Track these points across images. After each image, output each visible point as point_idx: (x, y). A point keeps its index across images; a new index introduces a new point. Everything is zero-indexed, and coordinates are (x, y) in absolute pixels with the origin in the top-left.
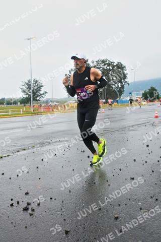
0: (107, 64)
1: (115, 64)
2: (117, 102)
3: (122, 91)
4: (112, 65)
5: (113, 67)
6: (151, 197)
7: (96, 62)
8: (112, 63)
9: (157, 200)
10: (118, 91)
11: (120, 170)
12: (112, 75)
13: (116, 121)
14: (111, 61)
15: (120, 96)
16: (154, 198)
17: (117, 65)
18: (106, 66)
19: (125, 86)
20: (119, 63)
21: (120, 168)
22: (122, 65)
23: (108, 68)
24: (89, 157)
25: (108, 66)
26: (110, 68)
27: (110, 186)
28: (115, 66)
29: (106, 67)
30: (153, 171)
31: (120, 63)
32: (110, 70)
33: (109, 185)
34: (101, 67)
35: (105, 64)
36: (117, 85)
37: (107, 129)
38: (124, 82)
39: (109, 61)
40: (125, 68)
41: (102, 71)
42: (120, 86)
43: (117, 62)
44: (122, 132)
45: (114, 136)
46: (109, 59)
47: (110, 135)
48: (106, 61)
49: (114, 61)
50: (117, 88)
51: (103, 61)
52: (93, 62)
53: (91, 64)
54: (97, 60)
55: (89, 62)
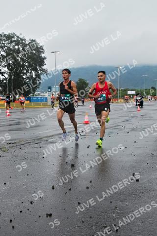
0: (14, 41)
1: (27, 43)
2: (29, 99)
4: (23, 44)
5: (24, 46)
8: (22, 40)
11: (32, 203)
12: (21, 58)
14: (21, 37)
15: (34, 90)
18: (13, 44)
20: (33, 41)
21: (30, 200)
23: (16, 47)
25: (16, 45)
26: (19, 48)
27: (15, 229)
28: (26, 45)
29: (14, 47)
30: (79, 203)
31: (35, 41)
32: (19, 51)
33: (13, 227)
34: (5, 46)
35: (11, 42)
36: (29, 74)
37: (13, 141)
38: (40, 70)
39: (18, 37)
40: (43, 49)
41: (6, 52)
42: (34, 76)
43: (30, 40)
44: (36, 145)
45: (23, 152)
46: (18, 35)
47: (17, 150)
48: (14, 37)
49: (25, 38)
50: (30, 79)
51: (9, 37)
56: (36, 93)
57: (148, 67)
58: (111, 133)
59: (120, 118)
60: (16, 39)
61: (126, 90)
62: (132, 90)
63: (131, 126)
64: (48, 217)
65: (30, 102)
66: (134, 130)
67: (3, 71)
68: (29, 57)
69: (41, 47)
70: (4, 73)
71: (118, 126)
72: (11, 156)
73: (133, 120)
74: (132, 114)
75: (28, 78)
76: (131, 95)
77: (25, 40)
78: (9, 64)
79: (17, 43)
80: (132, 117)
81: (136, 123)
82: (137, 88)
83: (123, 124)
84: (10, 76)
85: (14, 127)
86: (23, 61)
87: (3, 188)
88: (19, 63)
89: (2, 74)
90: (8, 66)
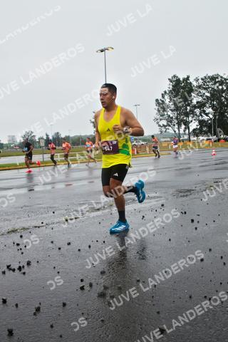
0: (218, 82)
4: (226, 83)
7: (202, 79)
8: (226, 79)
12: (225, 98)
14: (225, 77)
18: (217, 84)
23: (220, 87)
26: (223, 88)
29: (217, 87)
32: (223, 91)
33: (225, 264)
34: (209, 88)
35: (215, 83)
37: (220, 180)
39: (222, 77)
41: (211, 93)
46: (222, 75)
48: (217, 78)
51: (213, 78)
52: (197, 80)
53: (195, 84)
54: (203, 77)
55: (191, 80)
60: (219, 79)
67: (207, 112)
70: (209, 113)
72: (218, 195)
78: (214, 104)
79: (221, 83)
84: (214, 116)
85: (220, 166)
87: (212, 225)
88: (224, 103)
89: (207, 115)
90: (213, 107)
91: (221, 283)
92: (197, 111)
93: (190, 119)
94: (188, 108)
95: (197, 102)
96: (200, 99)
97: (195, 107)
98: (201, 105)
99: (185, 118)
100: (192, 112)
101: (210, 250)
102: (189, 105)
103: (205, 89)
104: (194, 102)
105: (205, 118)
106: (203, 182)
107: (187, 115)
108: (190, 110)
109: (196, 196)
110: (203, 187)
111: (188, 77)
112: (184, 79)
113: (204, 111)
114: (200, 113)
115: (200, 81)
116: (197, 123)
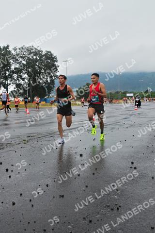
0: (33, 52)
1: (43, 54)
2: (45, 100)
3: (52, 88)
4: (40, 54)
5: (41, 56)
6: (84, 218)
7: (19, 49)
8: (39, 51)
9: (91, 221)
10: (47, 87)
11: (47, 186)
12: (38, 66)
13: (44, 124)
14: (39, 49)
15: (49, 93)
16: (88, 220)
17: (45, 55)
18: (32, 55)
19: (56, 81)
20: (48, 52)
21: (46, 184)
22: (52, 54)
23: (35, 57)
24: (7, 170)
25: (34, 55)
26: (36, 58)
27: (34, 207)
28: (43, 56)
29: (32, 57)
30: (87, 187)
31: (50, 52)
32: (36, 60)
33: (32, 206)
34: (25, 57)
35: (31, 53)
36: (45, 80)
37: (32, 135)
38: (54, 76)
39: (36, 49)
40: (56, 59)
41: (26, 61)
42: (49, 81)
43: (46, 51)
44: (51, 138)
45: (40, 144)
46: (36, 47)
47: (35, 142)
48: (32, 49)
49: (42, 50)
50: (46, 84)
51: (29, 50)
52: (15, 49)
53: (13, 52)
54: (20, 47)
55: (10, 49)
56: (51, 95)
57: (144, 73)
58: (113, 128)
59: (120, 116)
60: (34, 50)
61: (125, 93)
62: (131, 93)
63: (130, 123)
64: (61, 197)
65: (46, 102)
66: (132, 126)
67: (23, 77)
68: (45, 66)
69: (55, 57)
70: (25, 78)
71: (119, 122)
72: (30, 147)
73: (132, 118)
74: (131, 113)
75: (44, 82)
76: (130, 96)
77: (42, 51)
78: (29, 71)
79: (36, 54)
80: (131, 115)
81: (133, 120)
82: (135, 91)
83: (123, 121)
86: (40, 69)
87: (24, 173)
88: (37, 70)
89: (23, 79)
90: (28, 73)
91: (29, 223)
92: (15, 76)
93: (9, 82)
94: (7, 72)
95: (15, 68)
96: (17, 66)
97: (13, 72)
98: (18, 71)
99: (4, 82)
100: (11, 76)
101: (21, 195)
102: (8, 70)
103: (22, 57)
104: (13, 67)
105: (22, 82)
106: (18, 137)
107: (6, 78)
108: (9, 75)
109: (12, 148)
110: (18, 141)
111: (8, 46)
112: (4, 48)
113: (21, 76)
114: (18, 78)
115: (18, 50)
116: (14, 86)
